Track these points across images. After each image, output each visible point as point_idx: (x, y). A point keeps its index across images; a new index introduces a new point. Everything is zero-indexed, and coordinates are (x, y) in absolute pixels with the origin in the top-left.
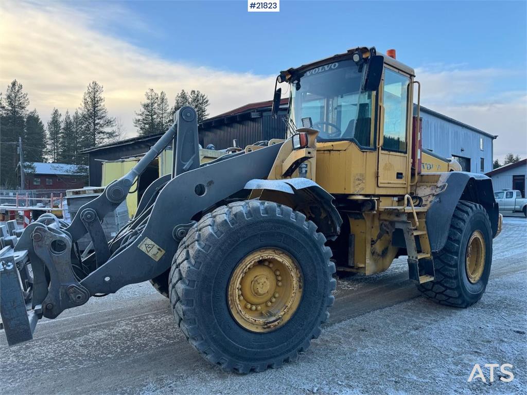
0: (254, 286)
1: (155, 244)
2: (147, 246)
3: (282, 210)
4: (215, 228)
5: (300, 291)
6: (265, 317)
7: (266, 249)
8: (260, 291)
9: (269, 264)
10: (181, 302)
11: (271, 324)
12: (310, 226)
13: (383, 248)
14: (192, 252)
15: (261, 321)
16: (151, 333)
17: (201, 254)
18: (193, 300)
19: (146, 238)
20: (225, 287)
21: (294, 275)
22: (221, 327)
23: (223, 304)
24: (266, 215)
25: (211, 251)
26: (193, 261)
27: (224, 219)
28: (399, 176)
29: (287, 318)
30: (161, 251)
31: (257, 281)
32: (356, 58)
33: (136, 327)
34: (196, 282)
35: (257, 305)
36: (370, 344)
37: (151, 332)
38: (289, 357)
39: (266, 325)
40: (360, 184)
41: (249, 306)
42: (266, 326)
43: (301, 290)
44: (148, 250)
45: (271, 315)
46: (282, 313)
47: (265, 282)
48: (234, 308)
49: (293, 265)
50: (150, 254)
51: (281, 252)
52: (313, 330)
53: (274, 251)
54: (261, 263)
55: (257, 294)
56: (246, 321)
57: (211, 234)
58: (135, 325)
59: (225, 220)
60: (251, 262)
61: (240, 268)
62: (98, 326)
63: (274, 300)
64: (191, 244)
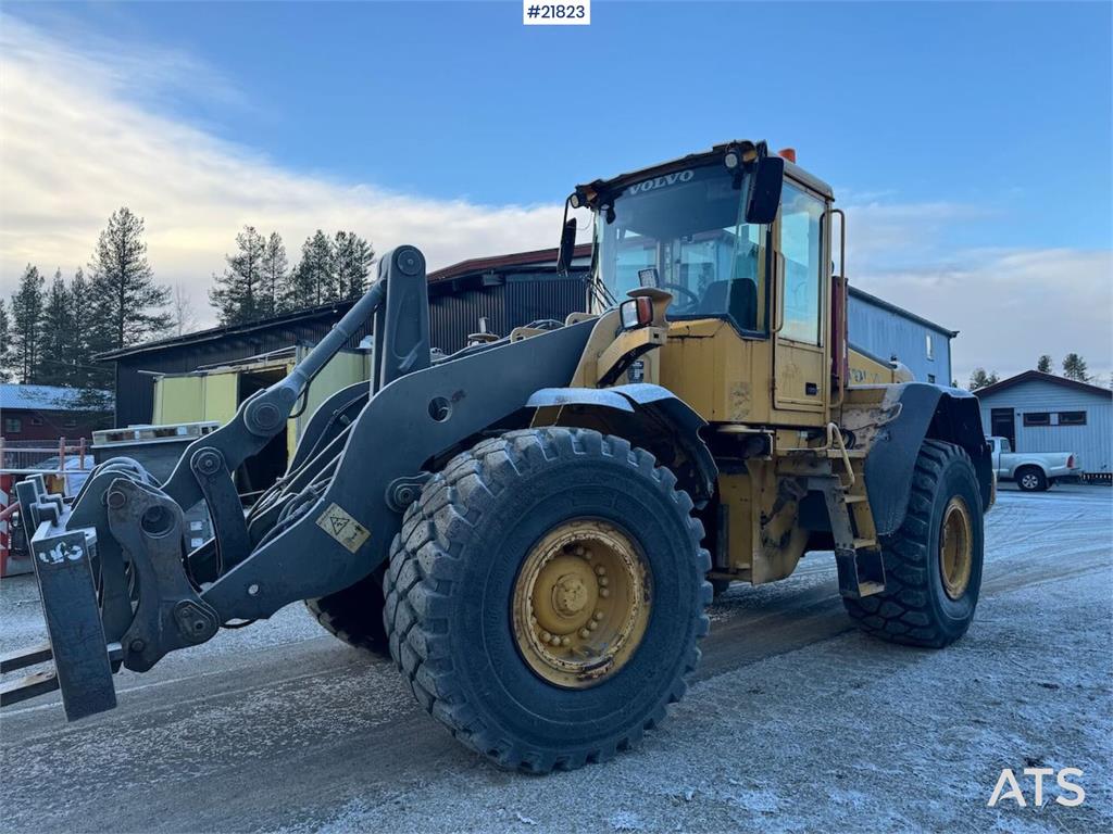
0: (557, 595)
1: (351, 518)
2: (335, 522)
3: (612, 444)
4: (487, 477)
5: (645, 606)
6: (581, 659)
7: (583, 521)
8: (570, 605)
9: (585, 553)
10: (421, 625)
11: (593, 672)
12: (664, 477)
13: (782, 532)
14: (442, 525)
15: (574, 665)
16: (327, 710)
17: (461, 528)
18: (446, 621)
19: (333, 504)
20: (507, 594)
21: (635, 572)
22: (499, 676)
23: (504, 628)
24: (583, 453)
25: (482, 521)
26: (444, 542)
27: (503, 460)
28: (811, 388)
29: (622, 659)
30: (363, 533)
31: (563, 585)
32: (731, 161)
33: (292, 700)
34: (453, 584)
35: (561, 635)
36: (775, 716)
37: (328, 707)
38: (627, 739)
39: (584, 673)
40: (741, 403)
41: (548, 637)
42: (583, 676)
43: (648, 603)
44: (337, 529)
45: (592, 654)
46: (614, 650)
47: (578, 589)
48: (523, 638)
49: (633, 553)
50: (340, 539)
51: (609, 528)
52: (673, 683)
53: (597, 525)
54: (569, 550)
55: (563, 611)
56: (546, 664)
57: (481, 489)
58: (287, 696)
59: (507, 462)
60: (554, 546)
61: (534, 557)
62: (209, 701)
63: (594, 625)
64: (437, 510)
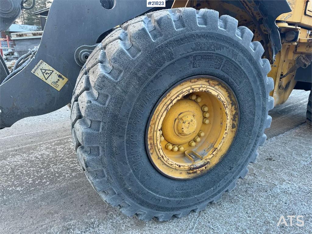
0: (177, 125)
1: (54, 70)
2: (44, 72)
3: (225, 22)
4: (128, 42)
5: (232, 131)
6: (190, 161)
7: (198, 79)
8: (185, 131)
9: (197, 98)
11: (198, 170)
12: (257, 48)
13: (287, 82)
14: (93, 79)
15: (186, 165)
17: (106, 82)
18: (98, 147)
19: (41, 60)
20: (143, 128)
21: (229, 111)
22: (138, 178)
23: (141, 150)
24: (204, 26)
25: (123, 78)
26: (95, 93)
27: (140, 28)
29: (215, 161)
31: (181, 119)
34: (102, 124)
35: (179, 145)
39: (192, 170)
41: (171, 147)
42: (191, 172)
43: (234, 129)
45: (197, 157)
46: (210, 157)
47: (191, 121)
48: (155, 153)
49: (229, 100)
50: (49, 82)
51: (216, 83)
53: (208, 82)
54: (187, 97)
55: (181, 134)
56: (169, 167)
57: (122, 52)
59: (143, 29)
60: (178, 96)
61: (164, 103)
63: (198, 139)
64: (92, 67)
